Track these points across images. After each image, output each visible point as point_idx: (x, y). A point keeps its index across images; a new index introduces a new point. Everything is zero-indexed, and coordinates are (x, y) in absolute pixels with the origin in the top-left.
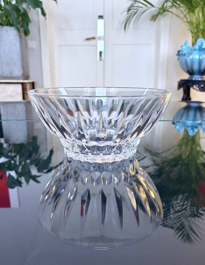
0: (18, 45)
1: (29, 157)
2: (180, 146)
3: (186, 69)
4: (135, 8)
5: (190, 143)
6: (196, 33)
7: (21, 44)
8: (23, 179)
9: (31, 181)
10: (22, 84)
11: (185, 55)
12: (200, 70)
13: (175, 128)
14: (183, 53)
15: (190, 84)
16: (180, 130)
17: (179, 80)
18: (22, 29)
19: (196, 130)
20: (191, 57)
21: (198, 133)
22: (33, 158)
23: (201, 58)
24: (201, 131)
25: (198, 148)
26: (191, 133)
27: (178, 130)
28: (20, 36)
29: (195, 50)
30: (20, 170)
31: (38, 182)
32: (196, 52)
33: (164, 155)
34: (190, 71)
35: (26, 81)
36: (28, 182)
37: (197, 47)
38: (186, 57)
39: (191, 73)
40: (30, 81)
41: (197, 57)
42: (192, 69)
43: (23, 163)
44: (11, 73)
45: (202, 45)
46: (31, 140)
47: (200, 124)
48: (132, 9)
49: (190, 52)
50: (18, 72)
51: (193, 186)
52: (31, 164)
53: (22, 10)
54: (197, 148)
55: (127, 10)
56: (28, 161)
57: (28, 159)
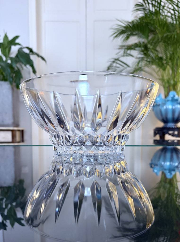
0: (10, 97)
1: (15, 200)
2: (159, 188)
3: (161, 118)
4: (114, 68)
5: (168, 186)
6: (167, 88)
7: (13, 96)
8: (8, 223)
9: (16, 224)
10: (12, 131)
11: (159, 105)
12: (173, 118)
13: (153, 171)
14: (158, 104)
15: (165, 131)
16: (157, 173)
17: (154, 128)
18: (14, 84)
19: (173, 173)
20: (165, 107)
21: (175, 175)
22: (18, 200)
23: (174, 108)
24: (178, 173)
25: (176, 191)
26: (169, 176)
27: (156, 173)
28: (13, 89)
29: (168, 101)
30: (6, 213)
31: (23, 225)
32: (169, 103)
34: (165, 119)
35: (16, 128)
36: (12, 225)
37: (170, 98)
38: (160, 107)
39: (165, 121)
40: (20, 128)
41: (170, 107)
42: (167, 118)
43: (9, 206)
44: (3, 121)
45: (174, 96)
46: (18, 183)
47: (177, 167)
48: (111, 69)
49: (164, 102)
50: (9, 120)
51: (174, 228)
52: (17, 206)
53: (16, 68)
55: (106, 69)
56: (14, 204)
57: (13, 202)
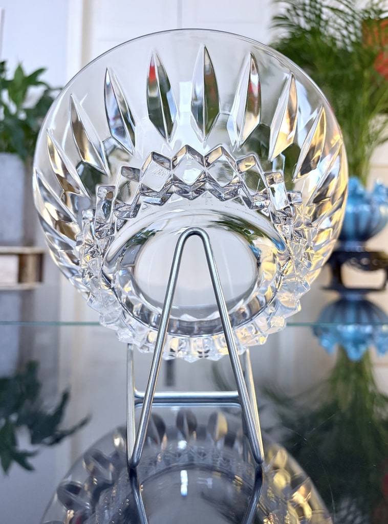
0: (20, 185)
1: (16, 408)
2: (333, 381)
5: (353, 377)
7: (26, 183)
9: (15, 467)
10: (20, 256)
12: (357, 232)
13: (320, 344)
16: (329, 348)
19: (363, 349)
21: (367, 355)
22: (23, 411)
24: (373, 350)
25: (370, 388)
26: (354, 355)
27: (327, 350)
28: (27, 170)
31: (28, 468)
33: (301, 403)
35: (27, 250)
40: (37, 249)
42: (343, 231)
43: (3, 421)
45: (355, 188)
46: (25, 370)
47: (371, 336)
50: (14, 231)
51: (371, 478)
52: (19, 423)
53: (36, 129)
54: (367, 388)
56: (14, 418)
57: (12, 412)
